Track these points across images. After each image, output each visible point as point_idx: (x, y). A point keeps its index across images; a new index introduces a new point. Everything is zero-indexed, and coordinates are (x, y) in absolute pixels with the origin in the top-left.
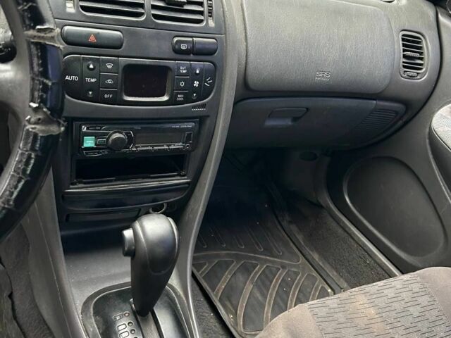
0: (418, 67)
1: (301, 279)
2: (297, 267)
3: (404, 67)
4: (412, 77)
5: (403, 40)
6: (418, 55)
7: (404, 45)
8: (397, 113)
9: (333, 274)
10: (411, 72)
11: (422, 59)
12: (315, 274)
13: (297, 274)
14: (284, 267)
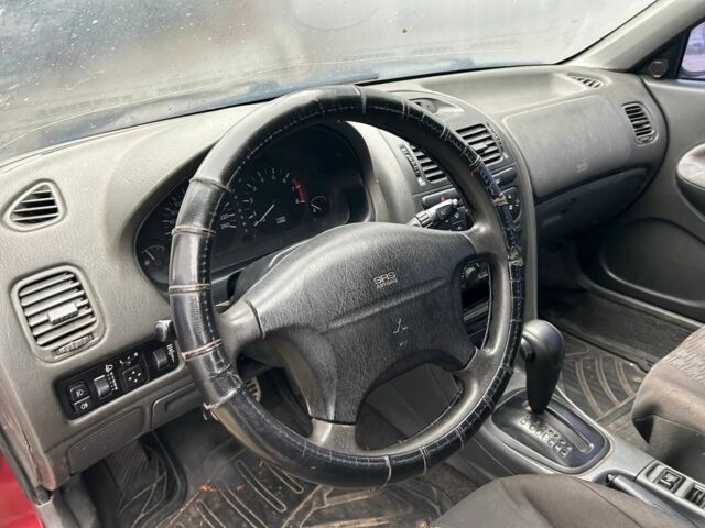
0: (647, 131)
1: (599, 364)
2: (589, 354)
3: (638, 135)
4: (646, 141)
5: (628, 113)
6: (644, 121)
7: (630, 117)
8: (640, 176)
9: (627, 349)
10: (644, 137)
11: (647, 123)
12: (608, 355)
13: (593, 360)
14: (577, 359)
